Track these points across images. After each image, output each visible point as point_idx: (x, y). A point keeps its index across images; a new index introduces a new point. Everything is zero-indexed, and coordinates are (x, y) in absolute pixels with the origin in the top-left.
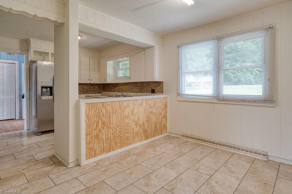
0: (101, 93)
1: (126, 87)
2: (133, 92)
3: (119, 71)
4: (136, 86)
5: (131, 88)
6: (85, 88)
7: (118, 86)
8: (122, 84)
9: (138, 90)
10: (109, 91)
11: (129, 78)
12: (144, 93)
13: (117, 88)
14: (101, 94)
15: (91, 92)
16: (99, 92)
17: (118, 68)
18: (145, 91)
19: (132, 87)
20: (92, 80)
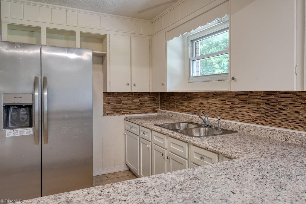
0: (156, 112)
1: (216, 102)
2: (235, 119)
3: (195, 62)
4: (248, 102)
5: (229, 108)
6: (123, 101)
7: (193, 98)
8: (203, 94)
9: (254, 115)
10: (172, 108)
11: (230, 78)
12: (279, 125)
13: (192, 104)
14: (156, 114)
15: (135, 109)
16: (152, 109)
17: (193, 54)
18: (285, 120)
19: (234, 103)
20: (135, 85)
